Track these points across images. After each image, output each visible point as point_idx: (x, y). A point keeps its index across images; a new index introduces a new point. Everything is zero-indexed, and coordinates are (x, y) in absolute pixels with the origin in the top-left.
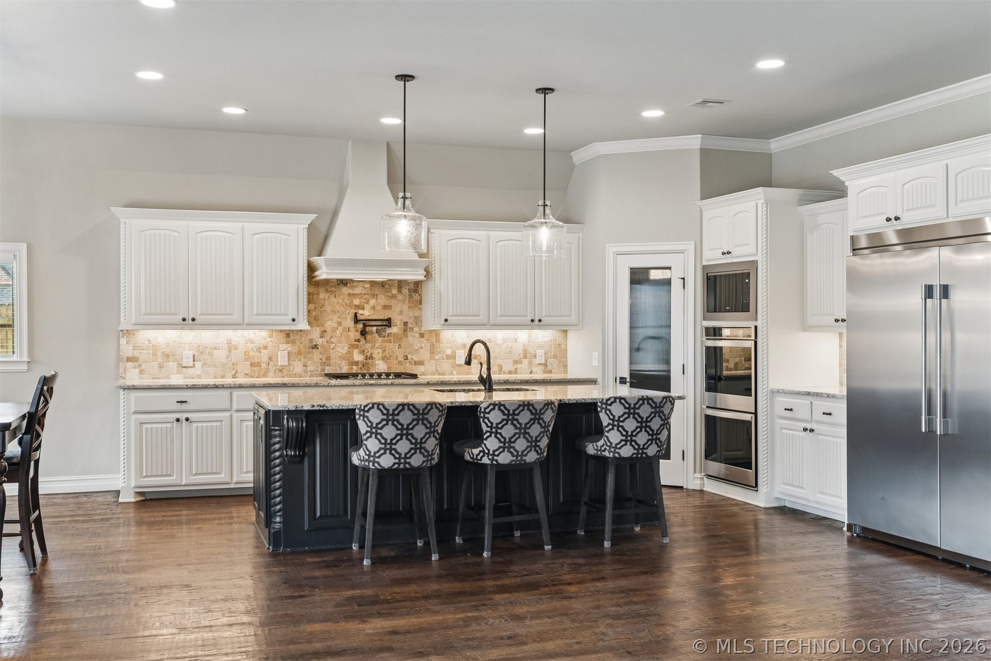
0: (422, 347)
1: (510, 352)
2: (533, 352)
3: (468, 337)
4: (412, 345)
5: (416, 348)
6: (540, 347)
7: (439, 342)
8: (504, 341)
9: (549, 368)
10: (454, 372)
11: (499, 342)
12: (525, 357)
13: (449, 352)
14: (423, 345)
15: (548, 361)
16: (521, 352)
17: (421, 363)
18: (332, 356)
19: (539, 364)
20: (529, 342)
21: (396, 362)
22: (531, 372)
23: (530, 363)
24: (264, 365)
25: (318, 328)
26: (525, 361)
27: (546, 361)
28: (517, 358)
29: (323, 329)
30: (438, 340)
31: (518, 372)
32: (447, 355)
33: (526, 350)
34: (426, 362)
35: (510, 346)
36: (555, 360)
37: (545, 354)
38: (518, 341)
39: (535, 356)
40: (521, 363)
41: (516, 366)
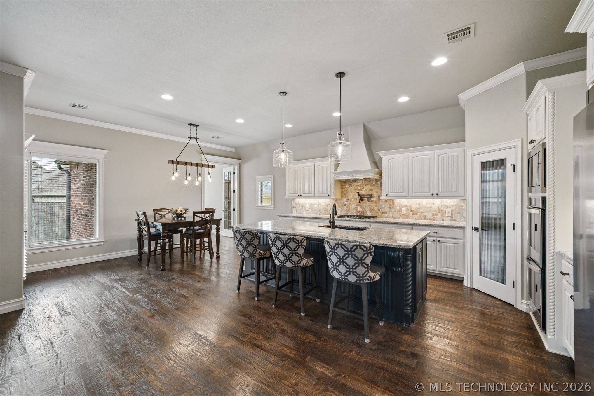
0: (386, 206)
1: (431, 210)
2: (443, 210)
3: (407, 202)
4: (382, 205)
5: (383, 206)
6: (448, 207)
7: (394, 204)
8: (427, 204)
9: (454, 218)
10: (401, 218)
11: (424, 204)
12: (439, 212)
13: (398, 208)
14: (386, 205)
15: (454, 215)
16: (437, 210)
17: (386, 213)
18: (351, 208)
19: (448, 216)
20: (441, 205)
21: (375, 212)
22: (443, 220)
23: (442, 216)
24: (328, 211)
25: (346, 198)
26: (439, 215)
27: (452, 214)
28: (434, 212)
29: (347, 198)
30: (393, 203)
31: (435, 219)
32: (397, 210)
33: (440, 209)
34: (387, 212)
35: (430, 206)
36: (458, 215)
37: (452, 211)
38: (435, 204)
39: (445, 212)
40: (437, 215)
41: (434, 216)
